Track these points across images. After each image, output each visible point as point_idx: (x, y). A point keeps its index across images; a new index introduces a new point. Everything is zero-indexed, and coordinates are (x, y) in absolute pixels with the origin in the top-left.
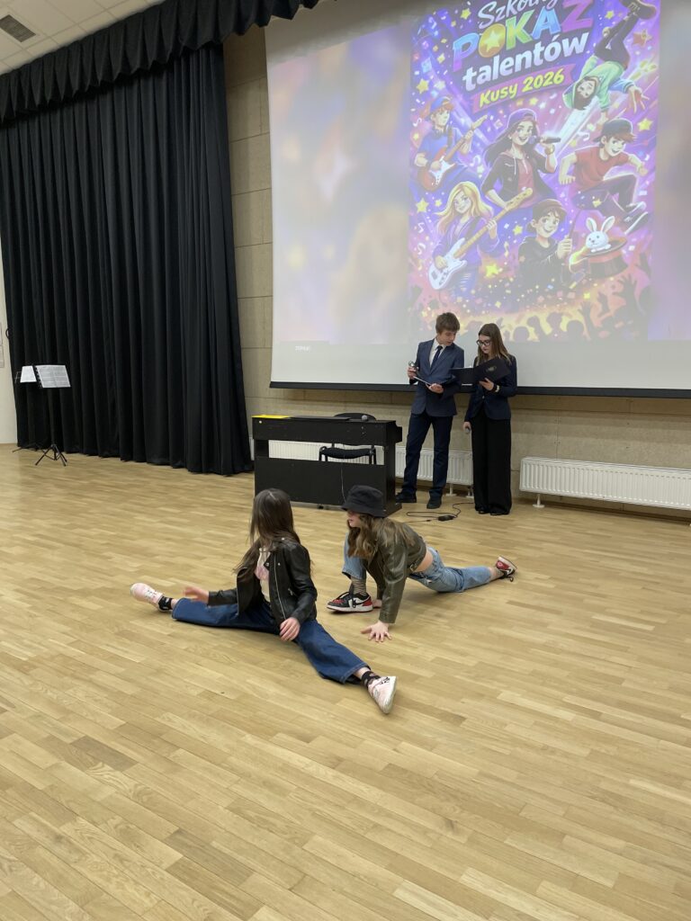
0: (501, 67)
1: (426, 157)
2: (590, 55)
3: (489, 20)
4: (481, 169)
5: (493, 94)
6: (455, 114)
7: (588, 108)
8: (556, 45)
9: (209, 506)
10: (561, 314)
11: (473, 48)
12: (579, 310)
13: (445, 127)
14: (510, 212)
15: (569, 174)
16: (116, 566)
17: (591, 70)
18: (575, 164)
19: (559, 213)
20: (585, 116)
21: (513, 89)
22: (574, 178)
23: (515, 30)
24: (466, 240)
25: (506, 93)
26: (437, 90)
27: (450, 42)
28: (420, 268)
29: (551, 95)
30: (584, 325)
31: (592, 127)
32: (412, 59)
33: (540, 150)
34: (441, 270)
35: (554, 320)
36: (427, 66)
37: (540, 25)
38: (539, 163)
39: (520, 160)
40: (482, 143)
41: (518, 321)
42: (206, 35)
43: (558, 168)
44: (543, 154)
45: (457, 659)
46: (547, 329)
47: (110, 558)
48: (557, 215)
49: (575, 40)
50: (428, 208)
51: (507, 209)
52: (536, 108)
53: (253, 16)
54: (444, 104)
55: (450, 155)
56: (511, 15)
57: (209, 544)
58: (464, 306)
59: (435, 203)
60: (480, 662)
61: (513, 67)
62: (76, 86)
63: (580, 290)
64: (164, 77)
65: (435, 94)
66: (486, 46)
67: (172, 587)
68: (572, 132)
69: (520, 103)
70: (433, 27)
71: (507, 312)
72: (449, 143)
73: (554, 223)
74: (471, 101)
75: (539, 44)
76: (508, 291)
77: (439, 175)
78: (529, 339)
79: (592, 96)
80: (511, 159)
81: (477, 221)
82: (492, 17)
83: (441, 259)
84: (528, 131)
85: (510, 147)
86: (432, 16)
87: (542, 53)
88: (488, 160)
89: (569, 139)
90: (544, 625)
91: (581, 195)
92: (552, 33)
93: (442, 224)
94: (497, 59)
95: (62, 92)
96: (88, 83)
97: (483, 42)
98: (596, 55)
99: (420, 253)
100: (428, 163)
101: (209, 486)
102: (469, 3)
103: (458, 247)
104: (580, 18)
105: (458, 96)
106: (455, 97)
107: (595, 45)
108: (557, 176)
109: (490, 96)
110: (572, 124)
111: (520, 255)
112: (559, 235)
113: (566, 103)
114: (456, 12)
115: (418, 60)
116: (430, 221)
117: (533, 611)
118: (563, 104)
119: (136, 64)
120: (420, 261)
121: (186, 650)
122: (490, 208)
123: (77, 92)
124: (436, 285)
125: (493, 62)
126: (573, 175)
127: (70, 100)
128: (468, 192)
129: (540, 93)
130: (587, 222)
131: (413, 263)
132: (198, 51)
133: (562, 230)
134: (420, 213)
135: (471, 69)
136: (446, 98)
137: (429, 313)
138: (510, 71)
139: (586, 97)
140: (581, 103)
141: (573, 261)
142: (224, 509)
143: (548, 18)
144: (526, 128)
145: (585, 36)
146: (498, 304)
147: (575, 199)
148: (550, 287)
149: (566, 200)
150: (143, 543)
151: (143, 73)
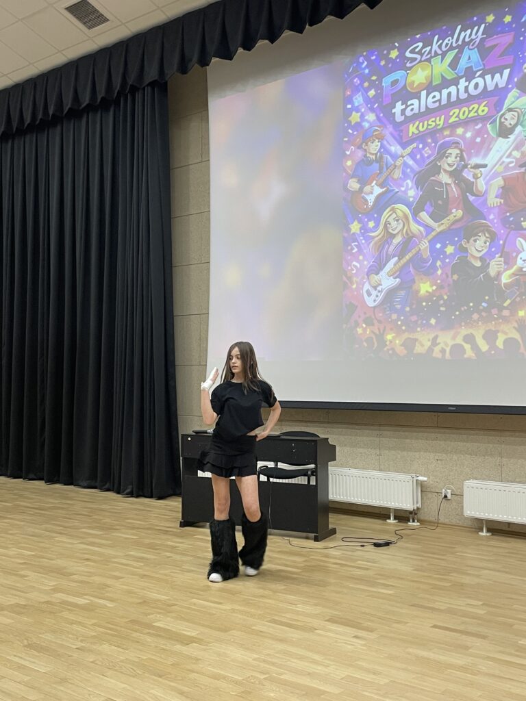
0: (428, 101)
1: (359, 182)
2: (512, 89)
3: (416, 59)
4: (411, 193)
5: (421, 124)
6: (385, 143)
7: (512, 137)
8: (480, 81)
9: (133, 528)
10: (498, 331)
11: (401, 84)
12: (514, 327)
13: (376, 154)
14: (440, 232)
15: (497, 197)
16: (32, 584)
17: (514, 102)
18: (502, 188)
19: (490, 232)
20: (510, 143)
21: (440, 120)
22: (502, 201)
23: (441, 67)
24: (399, 259)
25: (434, 124)
26: (368, 122)
27: (380, 79)
28: (354, 286)
29: (477, 125)
30: (521, 342)
31: (516, 154)
32: (344, 94)
33: (468, 175)
34: (375, 288)
35: (490, 337)
36: (358, 100)
37: (463, 63)
38: (467, 187)
39: (449, 184)
40: (412, 170)
41: (454, 338)
42: (151, 74)
43: (486, 191)
44: (472, 180)
45: (369, 677)
46: (484, 347)
47: (26, 576)
48: (487, 235)
49: (498, 75)
50: (361, 229)
51: (438, 231)
52: (463, 137)
53: (195, 58)
54: (375, 134)
55: (381, 180)
56: (436, 54)
57: (127, 565)
58: (399, 323)
59: (367, 224)
60: (391, 681)
61: (440, 101)
62: (28, 120)
63: (514, 308)
64: (111, 113)
65: (366, 125)
66: (413, 82)
67: (87, 604)
68: (497, 159)
69: (447, 133)
70: (363, 66)
71: (442, 329)
72: (381, 169)
73: (485, 243)
74: (402, 131)
75: (464, 79)
76: (442, 309)
77: (371, 199)
78: (466, 356)
79: (516, 125)
80: (440, 184)
81: (409, 241)
82: (418, 57)
83: (375, 278)
84: (456, 158)
85: (439, 173)
86: (362, 56)
87: (466, 88)
88: (419, 184)
89: (495, 166)
90: (467, 648)
91: (510, 216)
92: (475, 70)
93: (376, 243)
94: (424, 93)
95: (15, 124)
96: (40, 116)
97: (410, 79)
98: (518, 88)
99: (354, 272)
100: (360, 187)
101: (136, 509)
102: (397, 44)
103: (392, 266)
104: (501, 56)
105: (388, 126)
106: (385, 126)
107: (516, 80)
108: (487, 199)
109: (418, 126)
110: (498, 151)
111: (452, 274)
112: (490, 255)
113: (491, 133)
114: (385, 52)
115: (350, 95)
116: (363, 241)
117: (459, 635)
118: (488, 134)
119: (86, 100)
120: (355, 279)
121: (92, 662)
122: (422, 229)
123: (29, 124)
124: (370, 302)
125: (420, 96)
126: (501, 198)
127: (22, 132)
128: (400, 213)
129: (466, 123)
130: (517, 241)
131: (347, 281)
132: (144, 89)
133: (493, 250)
134: (354, 234)
135: (400, 102)
136: (377, 128)
137: (365, 330)
138: (437, 104)
139: (509, 126)
140: (505, 132)
141: (505, 279)
142: (150, 532)
143: (470, 57)
144: (454, 155)
145: (507, 72)
146: (433, 321)
147: (505, 221)
148: (484, 304)
149: (495, 221)
150: (60, 563)
151: (91, 108)
